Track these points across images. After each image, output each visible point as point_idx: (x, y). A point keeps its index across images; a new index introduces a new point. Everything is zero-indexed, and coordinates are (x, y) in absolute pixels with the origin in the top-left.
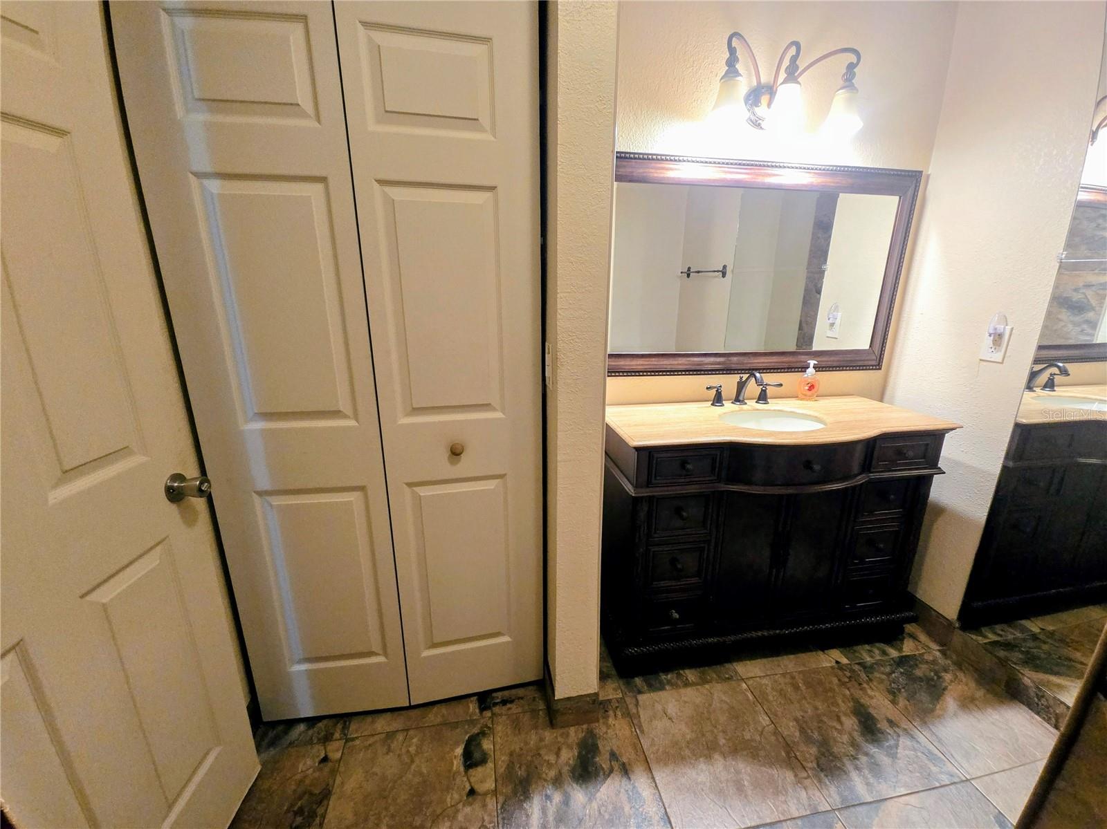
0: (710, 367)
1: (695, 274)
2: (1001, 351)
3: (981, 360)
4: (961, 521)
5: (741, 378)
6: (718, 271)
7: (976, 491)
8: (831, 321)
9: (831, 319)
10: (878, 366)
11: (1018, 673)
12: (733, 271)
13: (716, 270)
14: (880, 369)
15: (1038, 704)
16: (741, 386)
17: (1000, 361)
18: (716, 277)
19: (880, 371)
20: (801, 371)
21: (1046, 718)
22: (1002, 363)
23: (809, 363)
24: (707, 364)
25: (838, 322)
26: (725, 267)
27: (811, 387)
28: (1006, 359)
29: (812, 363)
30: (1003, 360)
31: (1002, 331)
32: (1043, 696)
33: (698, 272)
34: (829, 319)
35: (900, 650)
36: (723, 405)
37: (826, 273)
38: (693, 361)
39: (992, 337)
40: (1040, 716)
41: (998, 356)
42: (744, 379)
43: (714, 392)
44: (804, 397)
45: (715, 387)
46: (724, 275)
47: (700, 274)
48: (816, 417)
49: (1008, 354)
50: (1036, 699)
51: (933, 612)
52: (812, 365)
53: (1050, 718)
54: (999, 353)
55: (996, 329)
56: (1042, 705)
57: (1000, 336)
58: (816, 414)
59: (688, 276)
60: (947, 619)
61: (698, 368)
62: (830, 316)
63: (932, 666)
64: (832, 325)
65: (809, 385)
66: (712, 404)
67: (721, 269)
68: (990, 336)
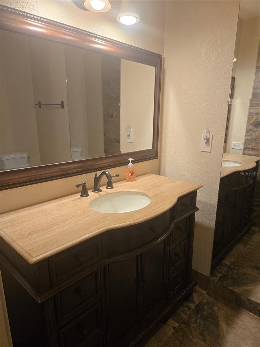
0: (74, 171)
1: (44, 106)
2: (209, 147)
3: (201, 151)
4: (204, 228)
5: (96, 175)
6: (59, 105)
7: (208, 214)
8: (128, 134)
9: (128, 133)
10: (156, 157)
11: (240, 295)
12: (68, 105)
13: (58, 104)
14: (157, 158)
15: (250, 307)
16: (97, 180)
17: (210, 151)
18: (58, 108)
19: (157, 159)
20: (125, 165)
21: (254, 312)
22: (210, 152)
23: (129, 160)
24: (72, 169)
25: (131, 134)
26: (62, 102)
27: (132, 174)
28: (212, 150)
29: (131, 160)
30: (211, 151)
31: (209, 137)
32: (251, 303)
33: (46, 105)
34: (127, 133)
35: (194, 302)
36: (88, 195)
37: (121, 107)
38: (64, 168)
39: (206, 141)
40: (251, 312)
41: (208, 149)
42: (98, 176)
43: (81, 187)
44: (130, 180)
45: (81, 185)
46: (63, 107)
47: (47, 106)
48: (142, 193)
49: (212, 148)
50: (249, 305)
51: (199, 274)
52: (130, 161)
53: (256, 312)
54: (209, 148)
55: (206, 136)
56: (252, 307)
57: (208, 140)
58: (141, 191)
59: (40, 107)
60: (206, 276)
61: (67, 172)
62: (128, 131)
63: (208, 305)
64: (129, 135)
65: (131, 173)
66: (81, 196)
67: (60, 103)
68: (205, 140)
